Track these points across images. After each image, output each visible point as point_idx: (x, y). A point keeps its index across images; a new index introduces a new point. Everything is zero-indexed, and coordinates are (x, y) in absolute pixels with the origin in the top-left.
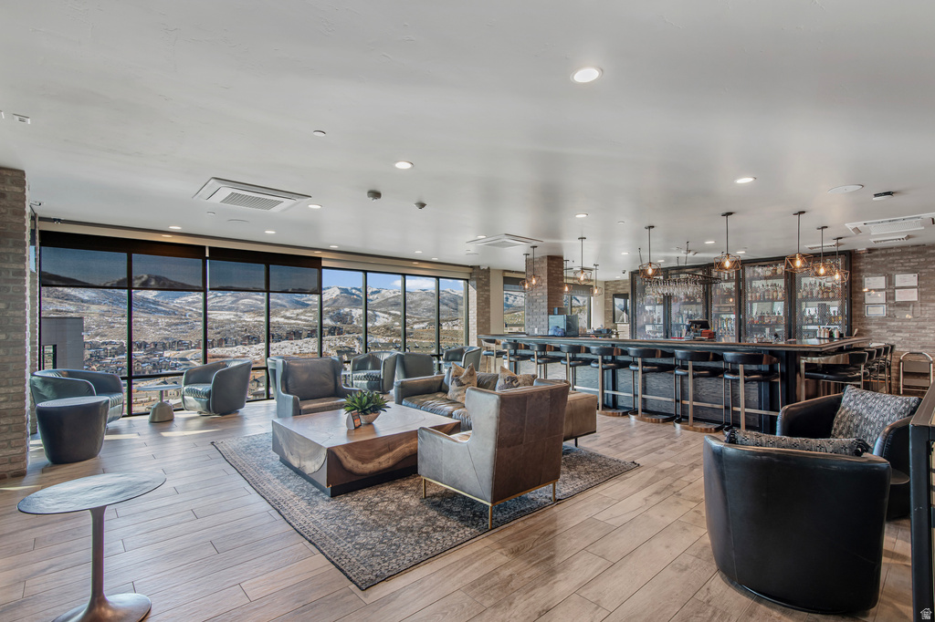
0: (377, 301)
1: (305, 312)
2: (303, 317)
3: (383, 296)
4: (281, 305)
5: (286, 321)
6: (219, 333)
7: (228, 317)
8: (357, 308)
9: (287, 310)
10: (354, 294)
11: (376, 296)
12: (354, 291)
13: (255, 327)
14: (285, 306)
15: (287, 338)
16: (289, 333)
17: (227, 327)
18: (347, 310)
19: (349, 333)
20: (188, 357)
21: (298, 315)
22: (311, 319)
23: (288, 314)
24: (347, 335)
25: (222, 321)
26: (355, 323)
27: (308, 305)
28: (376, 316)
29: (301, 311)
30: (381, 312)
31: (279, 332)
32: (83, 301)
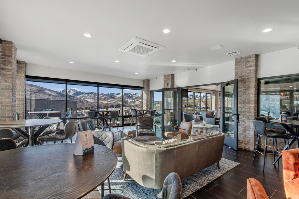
0: (135, 97)
1: (115, 100)
2: (114, 102)
3: (137, 96)
4: (107, 98)
5: (109, 103)
6: (91, 106)
7: (93, 101)
8: (129, 99)
9: (109, 100)
10: (128, 95)
11: (135, 96)
12: (128, 94)
13: (101, 104)
14: (108, 98)
15: (110, 108)
16: (111, 106)
17: (93, 104)
18: (127, 100)
19: (128, 106)
20: (83, 112)
21: (112, 101)
22: (116, 102)
23: (110, 101)
24: (127, 107)
25: (92, 102)
26: (129, 104)
27: (115, 98)
28: (135, 101)
29: (113, 100)
30: (136, 100)
31: (108, 106)
32: (54, 96)
